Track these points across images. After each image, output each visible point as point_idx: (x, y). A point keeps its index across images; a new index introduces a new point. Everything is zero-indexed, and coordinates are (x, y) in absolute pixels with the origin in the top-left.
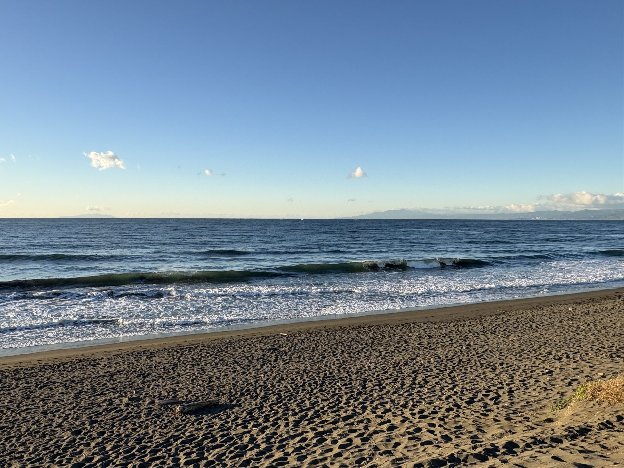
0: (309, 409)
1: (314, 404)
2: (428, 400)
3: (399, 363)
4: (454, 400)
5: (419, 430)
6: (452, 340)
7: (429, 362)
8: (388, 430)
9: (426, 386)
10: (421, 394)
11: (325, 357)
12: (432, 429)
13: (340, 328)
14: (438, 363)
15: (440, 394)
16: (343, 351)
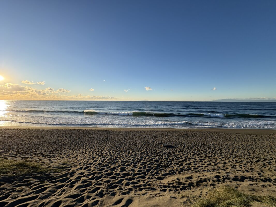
0: (197, 152)
1: (198, 151)
2: (239, 157)
3: (227, 144)
4: (250, 159)
5: (236, 166)
6: (248, 140)
7: (239, 146)
8: (224, 163)
9: (238, 153)
10: (236, 155)
11: (201, 139)
12: (241, 167)
13: (206, 132)
14: (243, 147)
15: (244, 156)
16: (207, 138)
